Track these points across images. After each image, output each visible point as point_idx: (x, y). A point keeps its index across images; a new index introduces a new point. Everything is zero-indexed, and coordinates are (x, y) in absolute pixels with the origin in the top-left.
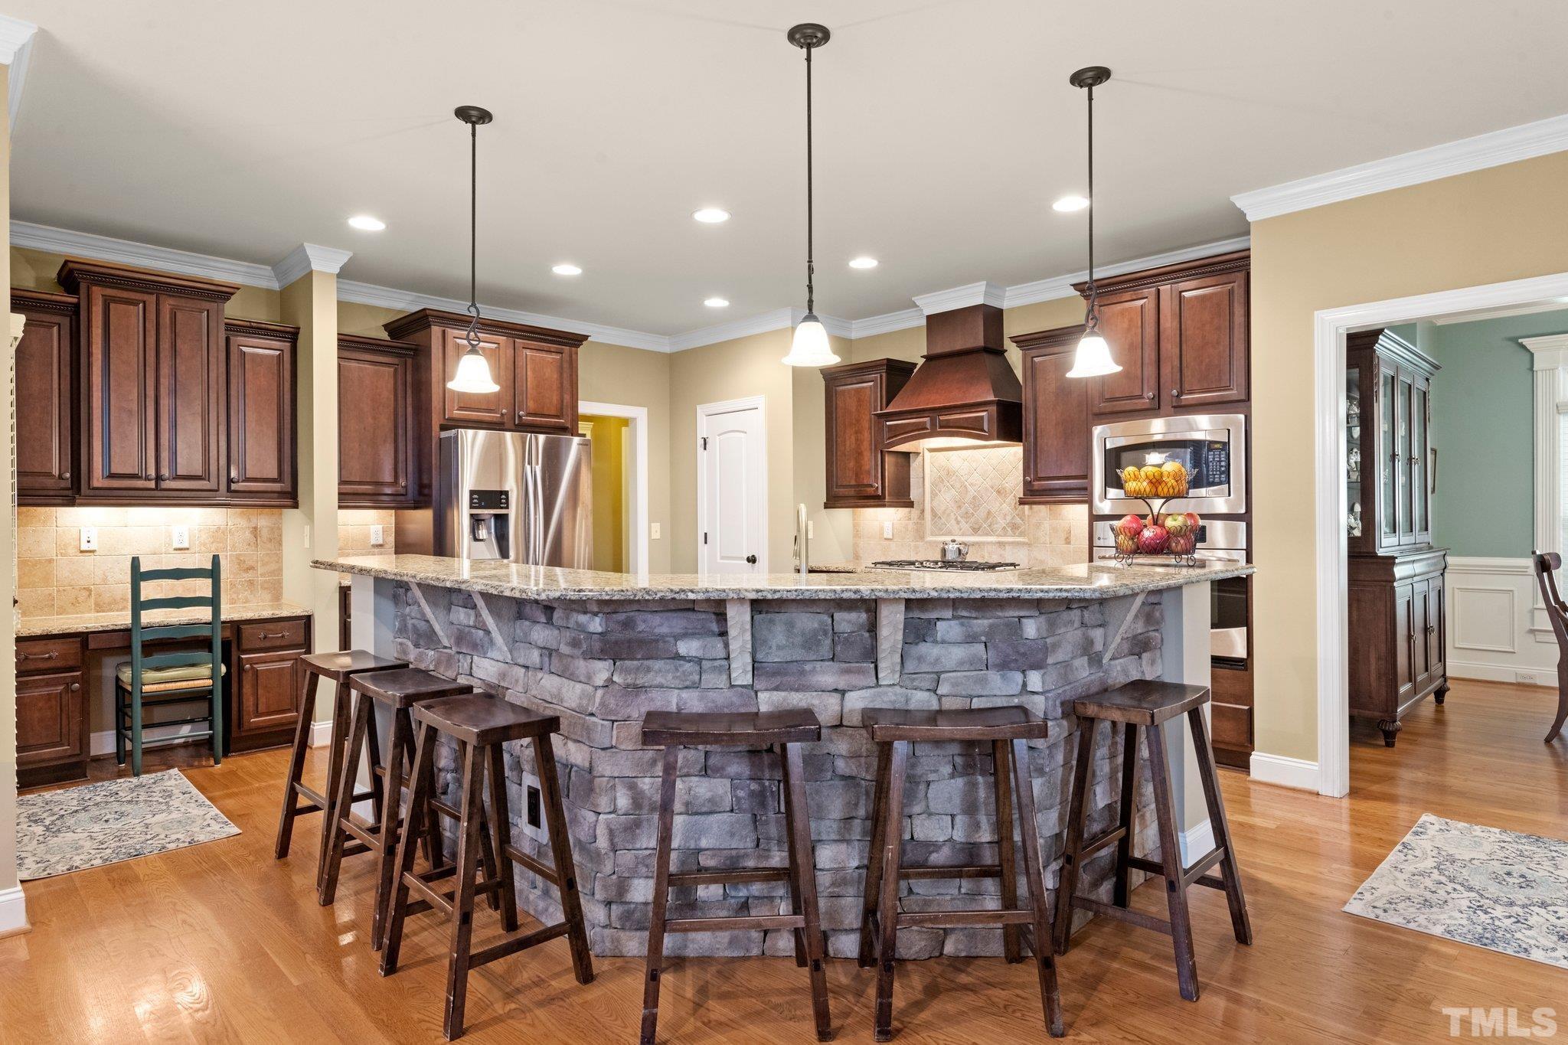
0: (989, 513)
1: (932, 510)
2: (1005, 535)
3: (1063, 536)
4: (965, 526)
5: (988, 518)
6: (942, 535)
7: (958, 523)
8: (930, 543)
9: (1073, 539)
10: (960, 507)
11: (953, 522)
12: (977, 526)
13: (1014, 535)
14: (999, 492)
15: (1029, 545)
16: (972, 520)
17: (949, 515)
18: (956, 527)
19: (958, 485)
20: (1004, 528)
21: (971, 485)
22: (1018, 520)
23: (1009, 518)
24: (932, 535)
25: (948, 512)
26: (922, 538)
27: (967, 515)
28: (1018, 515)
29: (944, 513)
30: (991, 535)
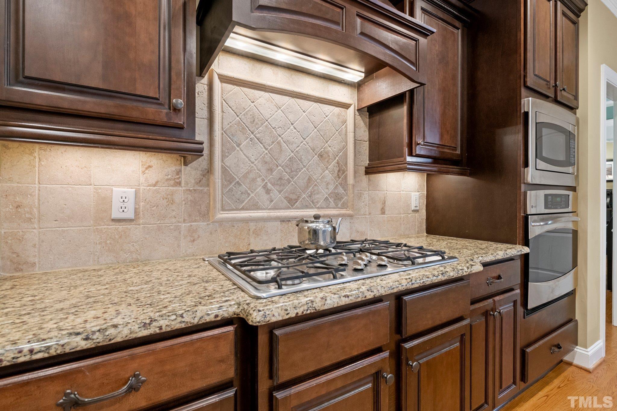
0: (310, 179)
1: (224, 170)
2: (328, 207)
3: (380, 206)
4: (276, 195)
5: (307, 187)
6: (243, 209)
7: (268, 192)
8: (221, 222)
9: (387, 209)
10: (271, 170)
11: (260, 190)
12: (293, 197)
13: (336, 207)
14: (321, 156)
15: (351, 216)
16: (288, 188)
17: (254, 180)
18: (265, 197)
19: (268, 140)
20: (326, 199)
21: (287, 142)
22: (341, 190)
23: (331, 187)
24: (223, 210)
25: (251, 176)
26: (205, 215)
27: (280, 182)
28: (341, 184)
29: (245, 176)
30: (312, 208)
